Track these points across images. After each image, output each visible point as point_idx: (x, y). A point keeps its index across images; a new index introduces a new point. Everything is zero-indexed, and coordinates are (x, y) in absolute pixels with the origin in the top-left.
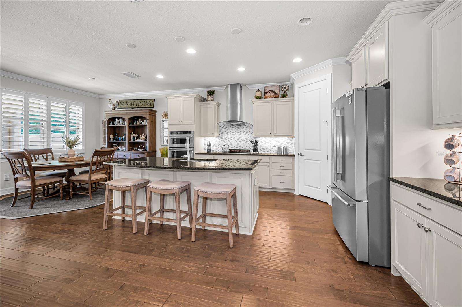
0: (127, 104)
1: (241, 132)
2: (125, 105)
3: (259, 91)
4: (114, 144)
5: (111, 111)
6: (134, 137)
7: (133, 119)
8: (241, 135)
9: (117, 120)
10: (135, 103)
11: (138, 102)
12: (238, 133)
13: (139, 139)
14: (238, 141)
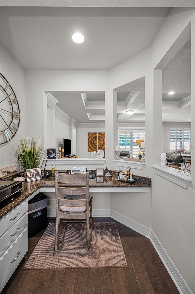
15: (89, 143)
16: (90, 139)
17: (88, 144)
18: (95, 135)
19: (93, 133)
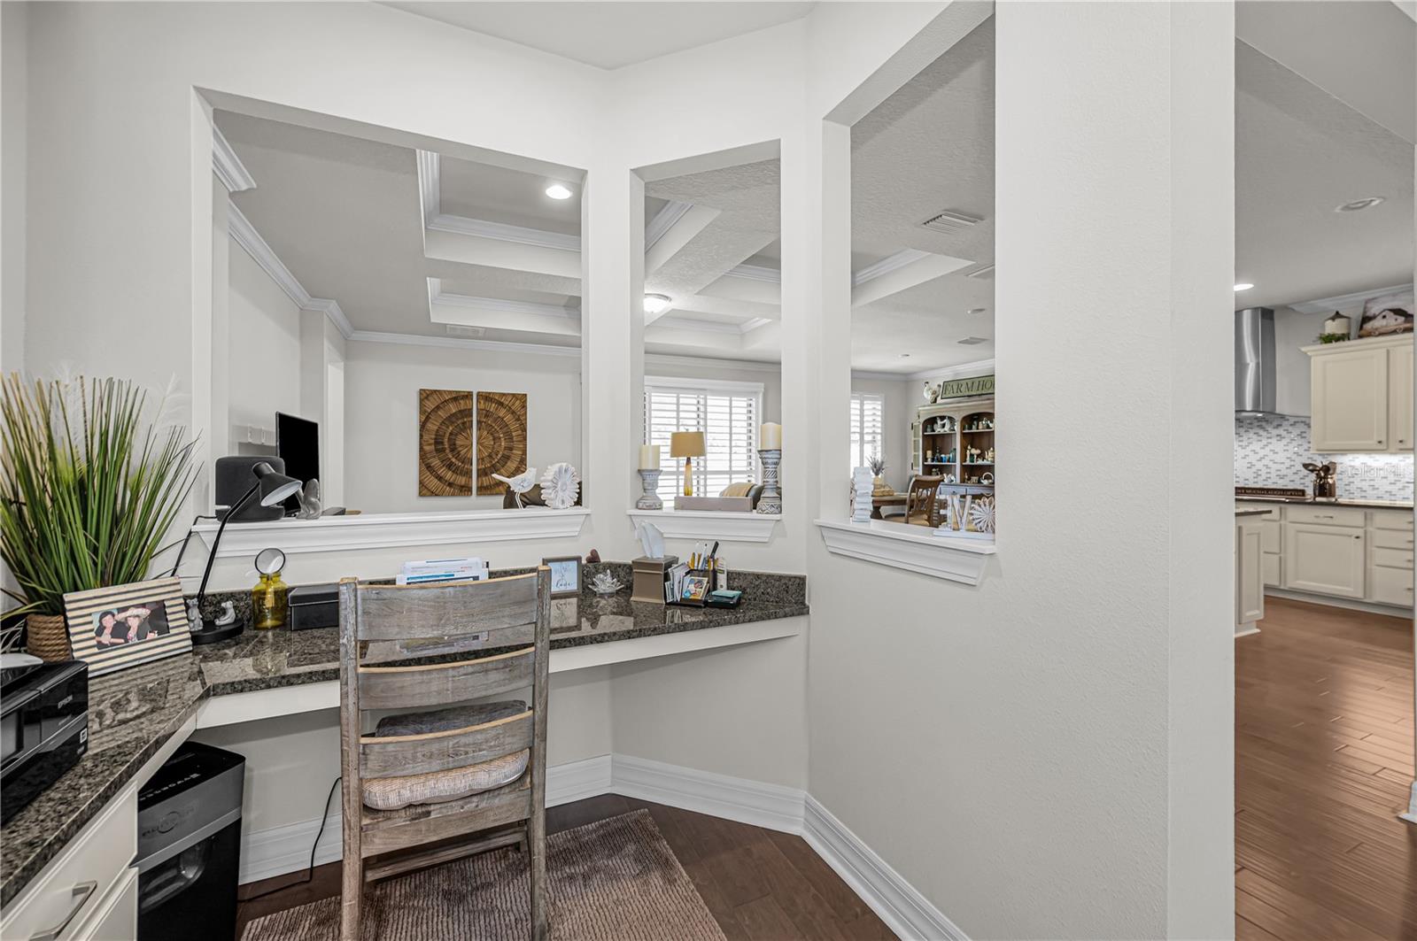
0: (959, 389)
1: (1269, 440)
2: (955, 391)
3: (1338, 315)
4: (934, 470)
5: (929, 406)
6: (972, 455)
7: (971, 419)
8: (1271, 447)
9: (939, 422)
10: (976, 385)
11: (981, 383)
12: (1261, 441)
13: (984, 459)
14: (1259, 465)
15: (427, 448)
16: (432, 426)
17: (421, 449)
18: (462, 405)
19: (450, 392)
